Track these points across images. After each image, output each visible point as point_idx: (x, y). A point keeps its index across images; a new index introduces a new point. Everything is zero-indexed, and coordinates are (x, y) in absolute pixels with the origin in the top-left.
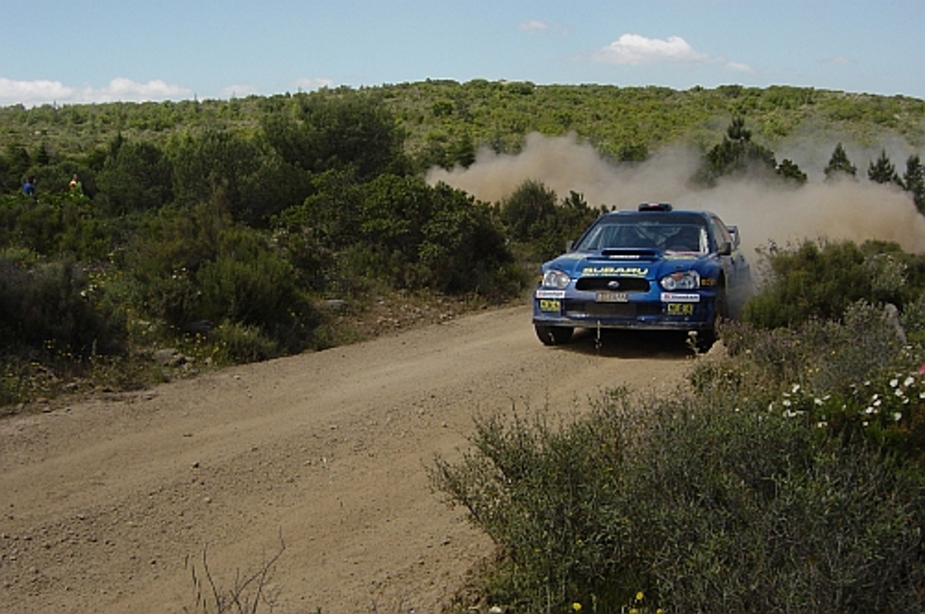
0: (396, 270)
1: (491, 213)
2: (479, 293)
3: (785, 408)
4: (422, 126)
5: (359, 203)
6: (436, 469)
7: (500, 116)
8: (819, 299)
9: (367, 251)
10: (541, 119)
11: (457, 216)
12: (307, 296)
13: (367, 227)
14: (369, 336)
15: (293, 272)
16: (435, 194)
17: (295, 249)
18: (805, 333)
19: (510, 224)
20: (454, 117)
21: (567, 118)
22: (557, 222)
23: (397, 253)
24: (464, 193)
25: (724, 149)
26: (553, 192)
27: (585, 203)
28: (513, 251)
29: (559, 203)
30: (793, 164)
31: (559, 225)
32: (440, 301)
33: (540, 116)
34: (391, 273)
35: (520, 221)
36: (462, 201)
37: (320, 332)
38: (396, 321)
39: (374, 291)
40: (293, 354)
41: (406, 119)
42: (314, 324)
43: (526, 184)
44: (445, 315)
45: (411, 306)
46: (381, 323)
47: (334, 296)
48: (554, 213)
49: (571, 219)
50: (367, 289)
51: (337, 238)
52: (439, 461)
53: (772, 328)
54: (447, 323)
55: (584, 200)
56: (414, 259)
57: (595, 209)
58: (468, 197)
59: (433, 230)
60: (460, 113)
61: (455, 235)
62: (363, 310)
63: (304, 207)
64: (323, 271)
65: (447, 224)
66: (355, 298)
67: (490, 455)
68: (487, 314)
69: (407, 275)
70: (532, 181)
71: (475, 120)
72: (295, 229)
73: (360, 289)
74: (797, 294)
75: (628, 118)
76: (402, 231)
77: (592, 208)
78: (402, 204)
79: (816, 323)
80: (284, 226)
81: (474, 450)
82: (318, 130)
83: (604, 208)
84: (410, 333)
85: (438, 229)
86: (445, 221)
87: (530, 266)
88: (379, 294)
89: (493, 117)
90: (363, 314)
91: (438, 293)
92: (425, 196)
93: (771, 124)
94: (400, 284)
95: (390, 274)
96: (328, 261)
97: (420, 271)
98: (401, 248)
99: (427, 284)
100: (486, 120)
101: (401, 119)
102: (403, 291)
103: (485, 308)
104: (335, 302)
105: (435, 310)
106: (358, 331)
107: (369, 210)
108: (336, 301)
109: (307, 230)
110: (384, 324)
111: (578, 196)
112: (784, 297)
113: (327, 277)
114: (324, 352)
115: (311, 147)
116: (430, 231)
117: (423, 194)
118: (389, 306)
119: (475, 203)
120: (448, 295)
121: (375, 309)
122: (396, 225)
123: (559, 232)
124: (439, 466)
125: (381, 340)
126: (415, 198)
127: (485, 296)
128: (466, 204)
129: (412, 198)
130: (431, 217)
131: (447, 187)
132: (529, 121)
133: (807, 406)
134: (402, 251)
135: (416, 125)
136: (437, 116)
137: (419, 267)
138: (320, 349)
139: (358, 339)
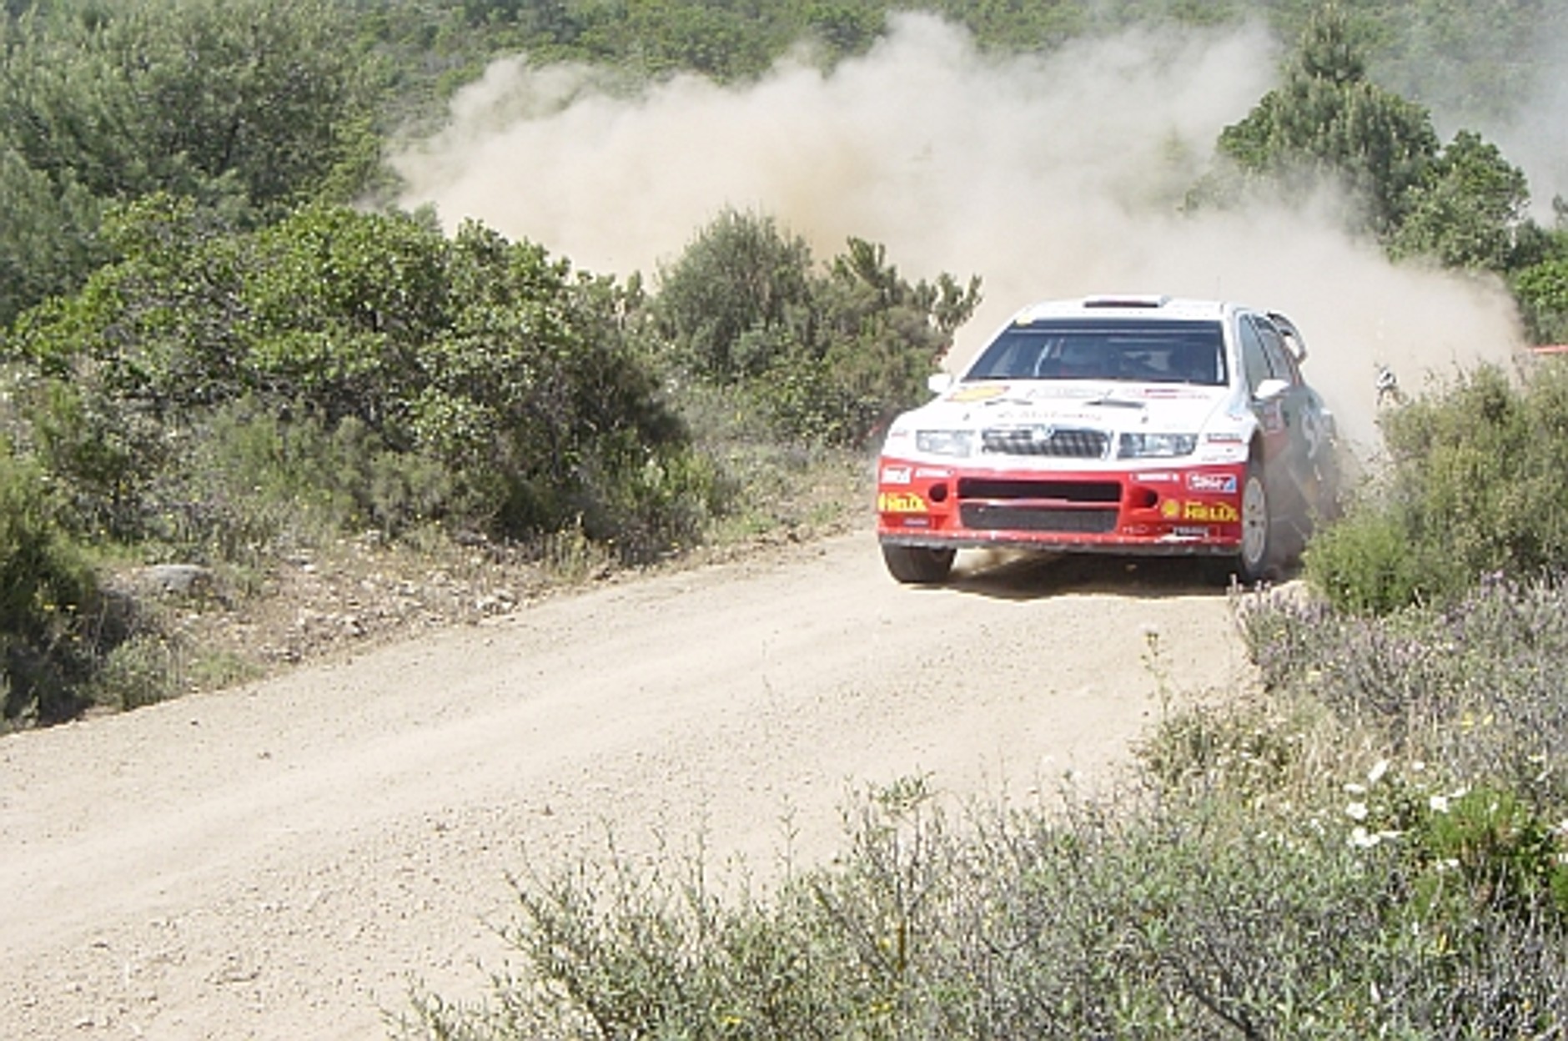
0: (347, 474)
1: (621, 305)
2: (589, 536)
3: (1352, 823)
4: (430, 57)
5: (239, 289)
6: (413, 1016)
7: (655, 24)
8: (1513, 523)
9: (264, 423)
10: (774, 27)
11: (522, 317)
12: (89, 556)
13: (263, 355)
14: (275, 666)
15: (49, 491)
16: (456, 256)
17: (54, 424)
18: (1470, 620)
19: (681, 335)
20: (525, 28)
21: (845, 24)
22: (812, 326)
23: (349, 423)
24: (541, 253)
25: (1290, 106)
26: (800, 243)
27: (892, 271)
28: (689, 415)
29: (818, 271)
30: (1484, 143)
31: (820, 338)
32: (477, 560)
33: (771, 20)
34: (333, 484)
35: (709, 327)
36: (535, 272)
37: (129, 656)
38: (350, 619)
39: (287, 536)
40: (56, 722)
41: (384, 35)
42: (113, 634)
43: (725, 220)
44: (490, 599)
45: (391, 575)
46: (306, 629)
47: (171, 552)
48: (808, 299)
49: (851, 316)
50: (267, 531)
51: (180, 388)
52: (420, 995)
53: (1384, 608)
54: (495, 620)
55: (886, 265)
56: (401, 444)
57: (922, 287)
58: (549, 261)
59: (453, 357)
60: (541, 17)
61: (514, 370)
62: (252, 590)
63: (82, 301)
64: (138, 484)
65: (489, 341)
66: (229, 558)
67: (560, 975)
68: (607, 591)
69: (379, 486)
70: (741, 212)
71: (586, 36)
72: (57, 367)
73: (248, 532)
74: (1449, 513)
75: (1023, 22)
76: (365, 363)
77: (913, 284)
78: (362, 286)
79: (1500, 590)
80: (27, 356)
81: (520, 962)
82: (127, 77)
83: (946, 282)
84: (390, 651)
85: (465, 355)
86: (486, 332)
87: (736, 452)
88: (302, 544)
89: (636, 26)
90: (254, 603)
91: (471, 536)
92: (427, 263)
93: (1428, 30)
94: (363, 513)
95: (330, 488)
96: (151, 453)
97: (415, 476)
98: (362, 414)
99: (438, 513)
100: (616, 34)
101: (370, 37)
102: (372, 533)
103: (604, 576)
104: (174, 571)
105: (465, 585)
106: (241, 651)
107: (268, 306)
108: (177, 567)
109: (88, 368)
110: (318, 630)
111: (870, 249)
112: (1415, 522)
113: (150, 500)
114: (140, 711)
115: (104, 127)
116: (442, 359)
117: (418, 260)
118: (331, 579)
119: (571, 279)
120: (499, 541)
121: (288, 587)
122: (345, 350)
123: (821, 353)
124: (421, 1007)
125: (308, 674)
126: (399, 271)
127: (602, 543)
128: (546, 283)
129: (389, 267)
130: (444, 323)
131: (490, 235)
132: (739, 37)
133: (1410, 816)
134: (366, 418)
135: (412, 52)
136: (476, 25)
137: (416, 465)
138: (128, 707)
139: (238, 674)
